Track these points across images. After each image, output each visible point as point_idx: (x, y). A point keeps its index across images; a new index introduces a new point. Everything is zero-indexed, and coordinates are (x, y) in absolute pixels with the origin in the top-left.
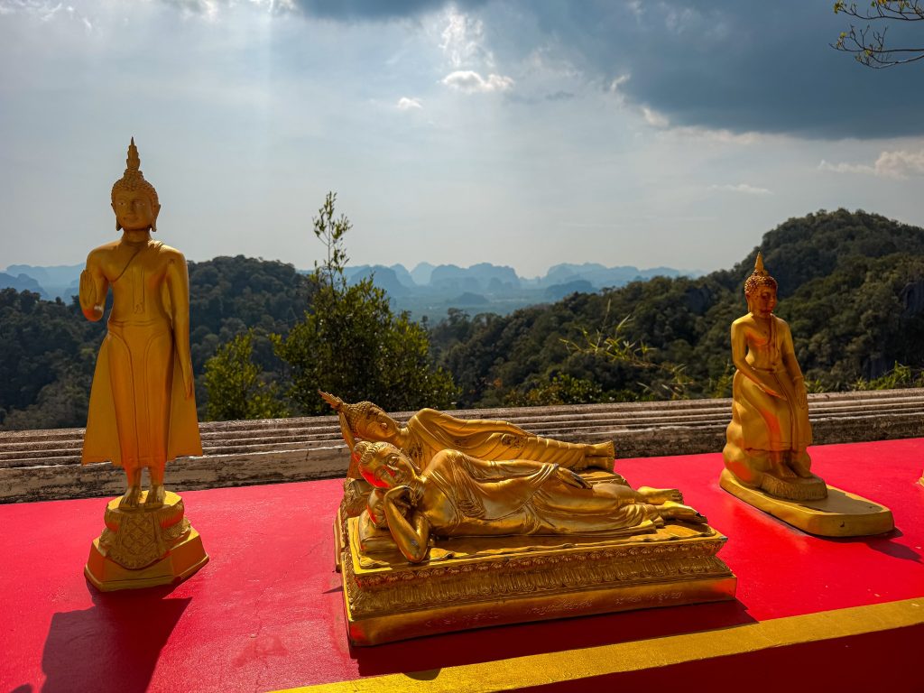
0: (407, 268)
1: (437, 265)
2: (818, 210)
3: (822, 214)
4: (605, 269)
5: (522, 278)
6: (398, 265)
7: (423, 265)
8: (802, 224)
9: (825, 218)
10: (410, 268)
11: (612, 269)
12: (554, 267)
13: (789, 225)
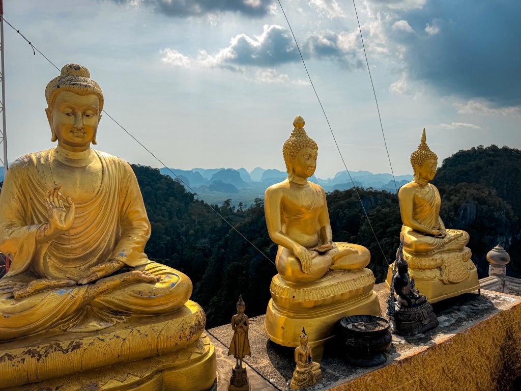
0: (248, 171)
1: (266, 169)
2: (478, 146)
3: (480, 148)
4: (372, 175)
5: (319, 179)
6: (242, 169)
7: (258, 169)
8: (467, 155)
9: (481, 151)
10: (249, 171)
11: (376, 175)
12: (339, 173)
13: (459, 154)
